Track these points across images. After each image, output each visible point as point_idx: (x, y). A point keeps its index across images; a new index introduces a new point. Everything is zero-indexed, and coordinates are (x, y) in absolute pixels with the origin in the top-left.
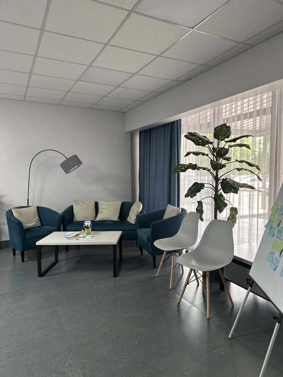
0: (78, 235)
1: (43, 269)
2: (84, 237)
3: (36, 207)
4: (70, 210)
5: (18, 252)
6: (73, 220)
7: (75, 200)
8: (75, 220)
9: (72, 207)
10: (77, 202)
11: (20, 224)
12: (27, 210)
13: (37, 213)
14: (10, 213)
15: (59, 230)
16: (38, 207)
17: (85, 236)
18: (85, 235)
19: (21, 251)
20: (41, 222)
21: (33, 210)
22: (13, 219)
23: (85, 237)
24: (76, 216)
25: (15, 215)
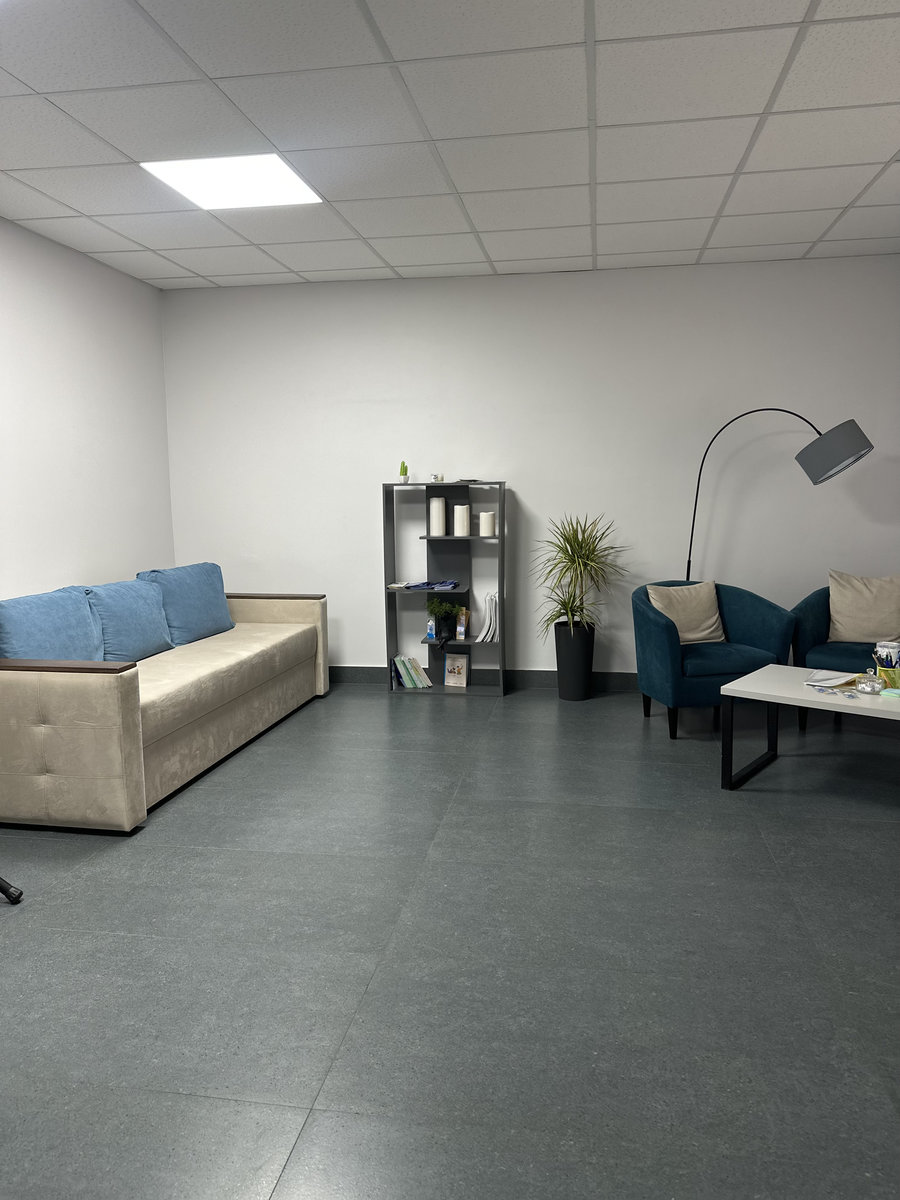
0: (851, 683)
1: (737, 768)
2: (874, 693)
3: (713, 586)
4: (820, 602)
5: (659, 709)
6: (828, 637)
7: (836, 572)
8: (833, 637)
9: (824, 595)
10: (842, 577)
11: (670, 629)
12: (686, 592)
13: (716, 605)
14: (642, 596)
15: (781, 660)
16: (717, 587)
17: (877, 689)
18: (878, 687)
19: (671, 706)
20: (725, 631)
21: (704, 593)
22: (652, 615)
23: (878, 693)
24: (838, 626)
25: (656, 603)
